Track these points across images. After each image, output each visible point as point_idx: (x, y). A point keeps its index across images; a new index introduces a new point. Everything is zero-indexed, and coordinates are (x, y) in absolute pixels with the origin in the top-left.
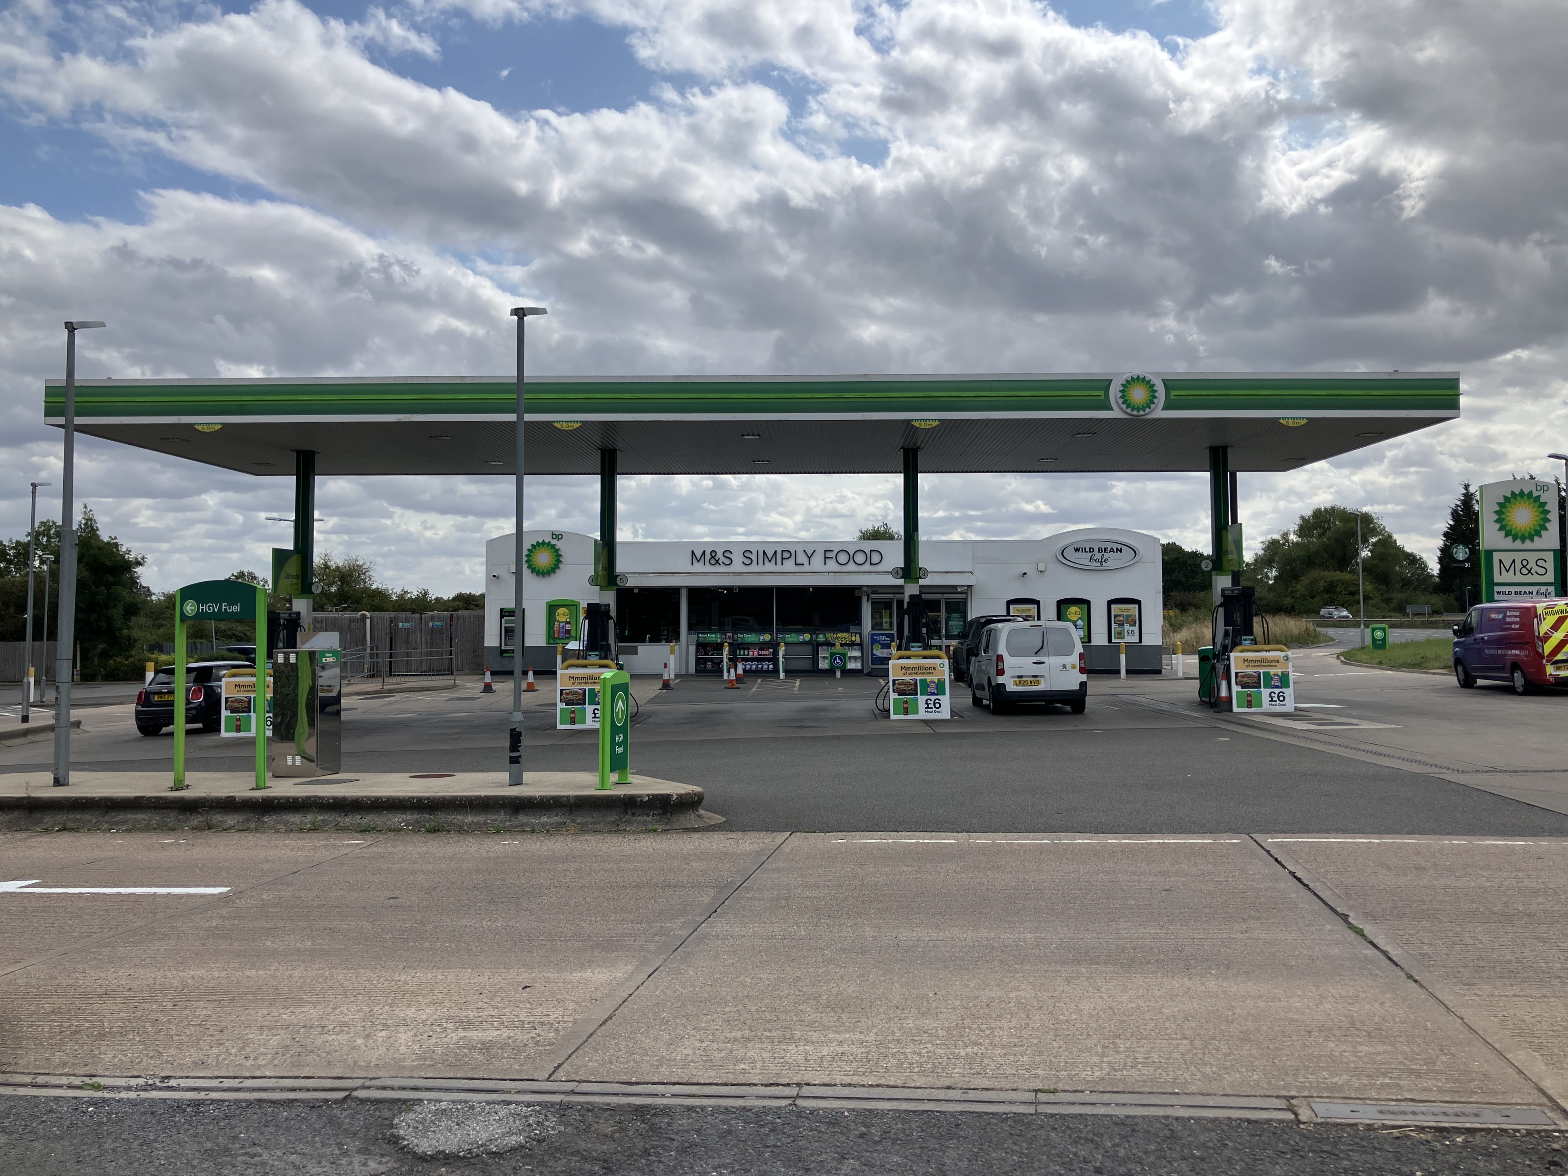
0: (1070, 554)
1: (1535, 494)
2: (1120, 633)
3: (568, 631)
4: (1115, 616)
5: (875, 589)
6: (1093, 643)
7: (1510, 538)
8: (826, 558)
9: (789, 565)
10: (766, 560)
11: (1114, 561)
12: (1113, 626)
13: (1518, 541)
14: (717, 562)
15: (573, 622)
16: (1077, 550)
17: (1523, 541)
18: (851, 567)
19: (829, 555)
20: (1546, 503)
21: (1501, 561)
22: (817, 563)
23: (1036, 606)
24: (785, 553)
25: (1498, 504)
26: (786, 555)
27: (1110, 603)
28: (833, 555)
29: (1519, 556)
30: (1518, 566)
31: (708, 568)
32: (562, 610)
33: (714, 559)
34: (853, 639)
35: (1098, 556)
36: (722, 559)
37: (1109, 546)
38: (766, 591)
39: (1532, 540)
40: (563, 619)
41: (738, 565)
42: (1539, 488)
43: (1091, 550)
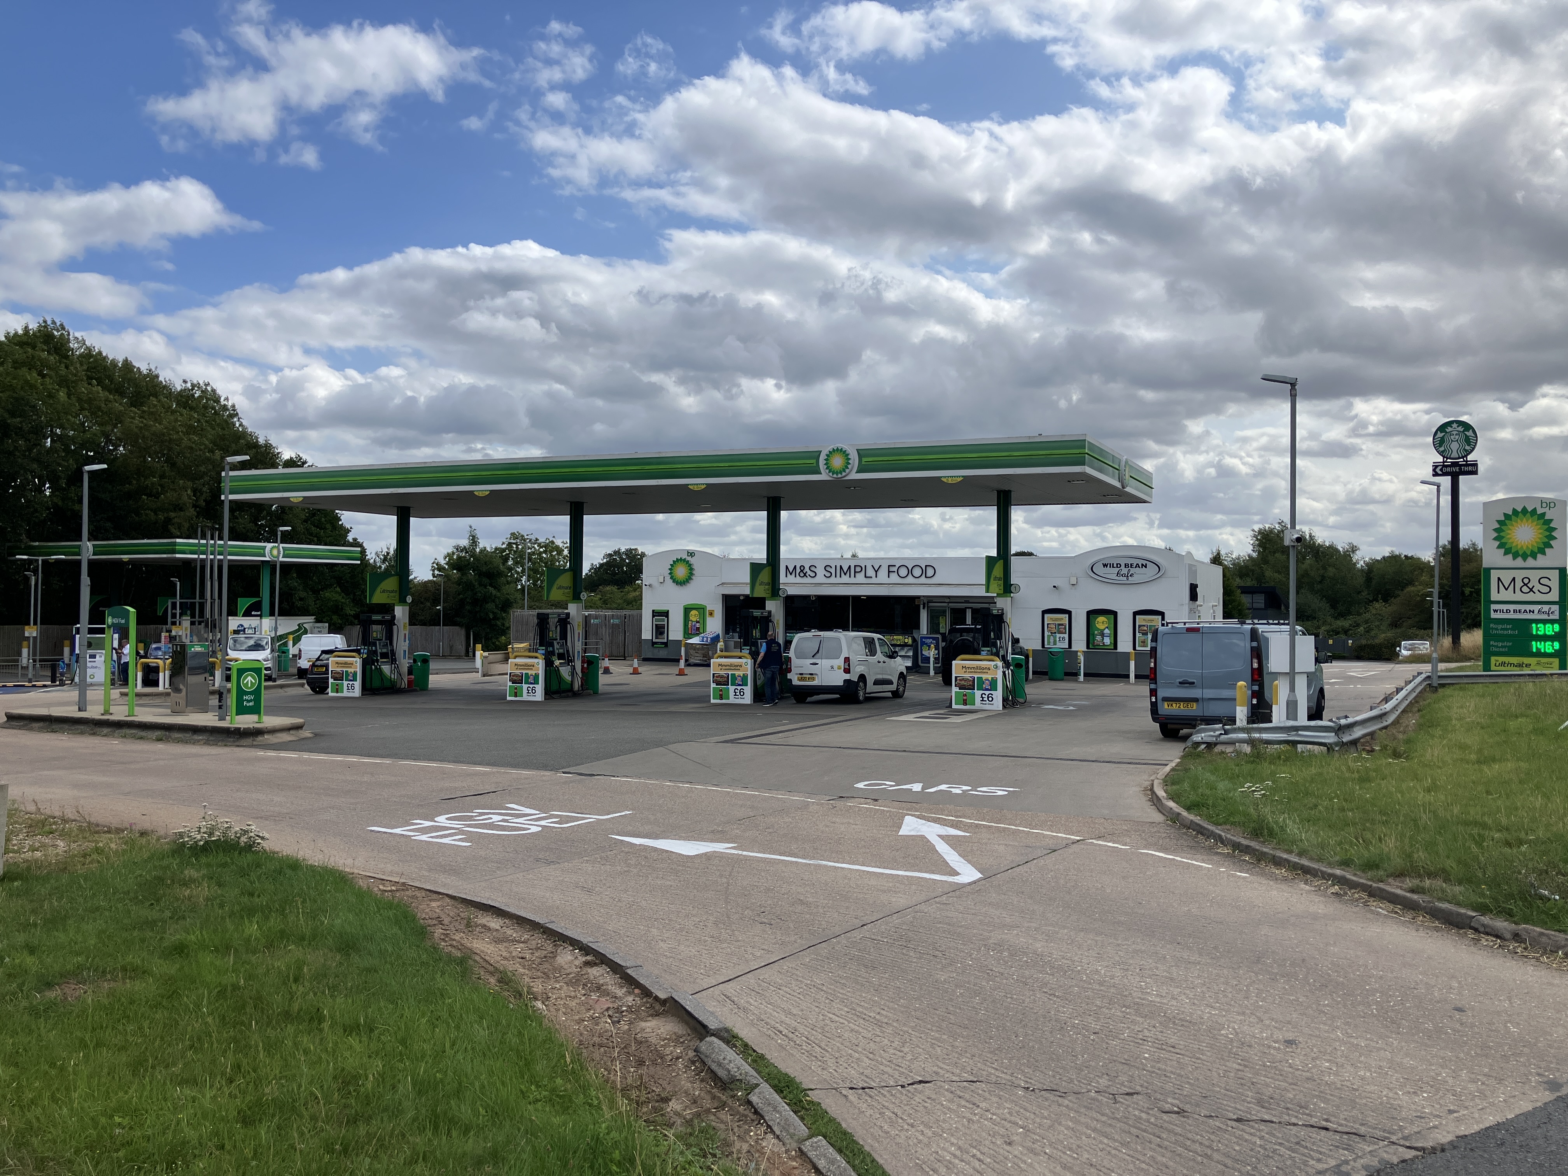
0: (1099, 569)
1: (1540, 511)
2: (1143, 642)
3: (698, 629)
4: (1140, 626)
5: (930, 599)
6: (1119, 650)
7: (1510, 556)
8: (889, 572)
9: (860, 578)
10: (843, 574)
11: (1139, 575)
12: (1138, 635)
13: (1520, 559)
14: (805, 575)
15: (701, 622)
16: (1105, 565)
17: (1525, 560)
18: (910, 579)
19: (892, 569)
20: (1552, 520)
21: (1499, 579)
22: (883, 576)
23: (1067, 616)
24: (856, 569)
25: (1498, 521)
26: (858, 569)
27: (1135, 614)
28: (895, 569)
29: (1519, 575)
30: (1519, 583)
31: (798, 580)
32: (693, 612)
33: (803, 573)
34: (906, 641)
35: (1125, 571)
36: (809, 572)
37: (1135, 562)
38: (845, 598)
39: (1535, 558)
40: (694, 620)
41: (820, 578)
42: (1544, 505)
43: (1119, 565)
